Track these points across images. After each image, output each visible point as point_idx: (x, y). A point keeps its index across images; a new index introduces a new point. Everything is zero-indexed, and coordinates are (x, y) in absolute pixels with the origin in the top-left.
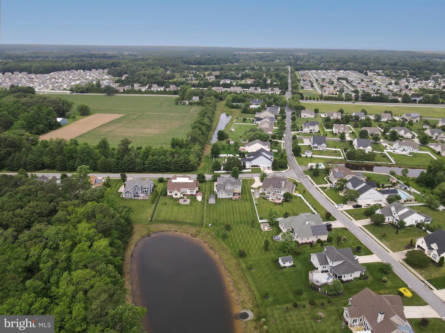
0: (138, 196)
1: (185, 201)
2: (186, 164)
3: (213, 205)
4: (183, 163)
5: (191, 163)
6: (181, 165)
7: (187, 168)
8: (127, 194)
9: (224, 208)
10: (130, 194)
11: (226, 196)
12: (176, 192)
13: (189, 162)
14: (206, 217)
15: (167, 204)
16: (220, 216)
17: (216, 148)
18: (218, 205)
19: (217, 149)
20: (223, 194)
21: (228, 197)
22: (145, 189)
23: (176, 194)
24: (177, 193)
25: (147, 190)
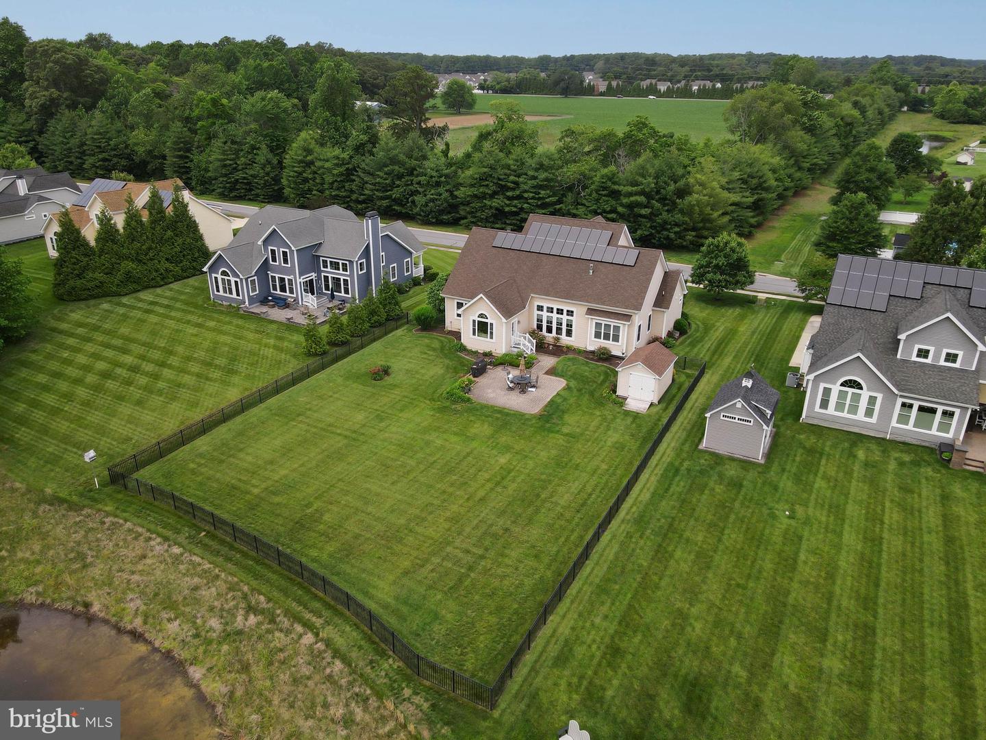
0: (283, 304)
1: (522, 385)
2: (663, 200)
3: (732, 471)
4: (648, 196)
5: (693, 198)
6: (631, 206)
7: (664, 226)
8: (220, 277)
9: (850, 538)
10: (233, 280)
11: (886, 414)
12: (483, 307)
13: (683, 193)
14: (602, 589)
15: (388, 380)
16: (772, 630)
17: (872, 170)
18: (786, 484)
19: (873, 176)
20: (865, 394)
21: (909, 428)
22: (335, 266)
23: (483, 328)
24: (494, 317)
25: (342, 275)
